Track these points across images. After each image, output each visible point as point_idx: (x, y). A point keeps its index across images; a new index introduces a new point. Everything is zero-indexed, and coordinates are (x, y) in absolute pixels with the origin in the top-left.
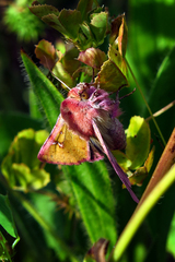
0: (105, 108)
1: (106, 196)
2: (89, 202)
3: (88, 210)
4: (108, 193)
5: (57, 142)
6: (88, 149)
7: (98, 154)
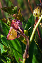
0: (20, 23)
1: (20, 50)
2: (16, 52)
3: (16, 55)
4: (20, 49)
5: (10, 34)
6: (17, 34)
7: (19, 35)
